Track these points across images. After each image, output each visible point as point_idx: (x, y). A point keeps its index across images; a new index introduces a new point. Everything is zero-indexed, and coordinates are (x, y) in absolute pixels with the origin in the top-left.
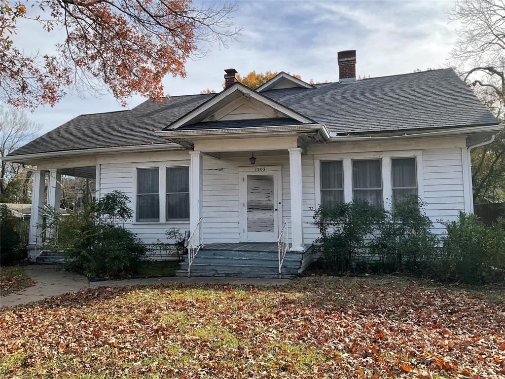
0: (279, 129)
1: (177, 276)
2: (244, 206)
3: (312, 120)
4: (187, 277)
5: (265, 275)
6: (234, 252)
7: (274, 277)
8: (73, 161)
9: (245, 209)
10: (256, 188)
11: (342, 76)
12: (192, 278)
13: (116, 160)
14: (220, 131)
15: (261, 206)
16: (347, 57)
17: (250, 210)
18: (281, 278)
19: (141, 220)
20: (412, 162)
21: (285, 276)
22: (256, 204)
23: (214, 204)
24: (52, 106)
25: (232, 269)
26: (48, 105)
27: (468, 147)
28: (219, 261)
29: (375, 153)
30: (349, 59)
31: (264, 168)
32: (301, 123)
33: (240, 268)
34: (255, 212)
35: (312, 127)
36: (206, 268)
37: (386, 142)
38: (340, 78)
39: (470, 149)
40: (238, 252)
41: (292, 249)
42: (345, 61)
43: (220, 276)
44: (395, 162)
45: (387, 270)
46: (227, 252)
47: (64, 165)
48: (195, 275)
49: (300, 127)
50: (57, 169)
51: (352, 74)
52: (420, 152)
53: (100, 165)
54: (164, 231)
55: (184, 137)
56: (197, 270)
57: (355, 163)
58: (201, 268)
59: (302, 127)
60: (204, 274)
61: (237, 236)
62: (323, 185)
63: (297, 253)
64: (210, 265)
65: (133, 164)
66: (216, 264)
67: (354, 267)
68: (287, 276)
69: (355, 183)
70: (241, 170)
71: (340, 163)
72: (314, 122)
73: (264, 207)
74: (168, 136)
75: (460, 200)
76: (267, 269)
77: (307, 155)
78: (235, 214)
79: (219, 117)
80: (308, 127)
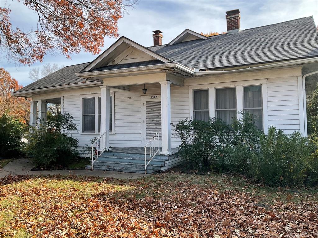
0: (148, 68)
1: (86, 169)
2: (144, 123)
3: (170, 60)
4: (91, 170)
5: (137, 171)
6: (125, 154)
7: (142, 172)
8: (50, 95)
9: (145, 125)
10: (151, 110)
11: (229, 28)
12: (94, 171)
13: (71, 93)
14: (112, 71)
15: (154, 122)
16: (232, 15)
17: (148, 125)
18: (147, 174)
19: (85, 131)
20: (259, 88)
21: (150, 172)
22: (151, 121)
23: (126, 121)
24: (41, 62)
25: (120, 165)
26: (38, 61)
27: (303, 75)
28: (115, 160)
29: (232, 83)
30: (234, 16)
31: (157, 96)
32: (164, 63)
33: (125, 165)
34: (151, 126)
35: (169, 65)
36: (105, 165)
37: (240, 74)
38: (228, 30)
39: (305, 76)
40: (128, 154)
41: (161, 153)
42: (231, 18)
43: (110, 170)
44: (246, 89)
45: (224, 170)
46: (121, 154)
47: (45, 97)
48: (96, 169)
49: (161, 66)
50: (42, 100)
51: (237, 27)
52: (265, 81)
53: (63, 97)
54: (90, 138)
55: (93, 76)
56: (98, 166)
57: (218, 91)
58: (102, 164)
59: (162, 65)
60: (101, 169)
61: (140, 142)
62: (195, 107)
63: (164, 155)
64: (107, 163)
65: (81, 96)
66: (112, 161)
67: (200, 167)
68: (151, 172)
69: (218, 105)
70: (142, 97)
71: (207, 91)
72: (171, 62)
73: (156, 123)
74: (83, 76)
75: (296, 117)
76: (140, 166)
77: (184, 86)
78: (139, 128)
79: (117, 61)
80: (167, 65)
